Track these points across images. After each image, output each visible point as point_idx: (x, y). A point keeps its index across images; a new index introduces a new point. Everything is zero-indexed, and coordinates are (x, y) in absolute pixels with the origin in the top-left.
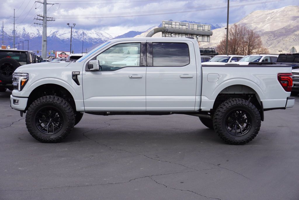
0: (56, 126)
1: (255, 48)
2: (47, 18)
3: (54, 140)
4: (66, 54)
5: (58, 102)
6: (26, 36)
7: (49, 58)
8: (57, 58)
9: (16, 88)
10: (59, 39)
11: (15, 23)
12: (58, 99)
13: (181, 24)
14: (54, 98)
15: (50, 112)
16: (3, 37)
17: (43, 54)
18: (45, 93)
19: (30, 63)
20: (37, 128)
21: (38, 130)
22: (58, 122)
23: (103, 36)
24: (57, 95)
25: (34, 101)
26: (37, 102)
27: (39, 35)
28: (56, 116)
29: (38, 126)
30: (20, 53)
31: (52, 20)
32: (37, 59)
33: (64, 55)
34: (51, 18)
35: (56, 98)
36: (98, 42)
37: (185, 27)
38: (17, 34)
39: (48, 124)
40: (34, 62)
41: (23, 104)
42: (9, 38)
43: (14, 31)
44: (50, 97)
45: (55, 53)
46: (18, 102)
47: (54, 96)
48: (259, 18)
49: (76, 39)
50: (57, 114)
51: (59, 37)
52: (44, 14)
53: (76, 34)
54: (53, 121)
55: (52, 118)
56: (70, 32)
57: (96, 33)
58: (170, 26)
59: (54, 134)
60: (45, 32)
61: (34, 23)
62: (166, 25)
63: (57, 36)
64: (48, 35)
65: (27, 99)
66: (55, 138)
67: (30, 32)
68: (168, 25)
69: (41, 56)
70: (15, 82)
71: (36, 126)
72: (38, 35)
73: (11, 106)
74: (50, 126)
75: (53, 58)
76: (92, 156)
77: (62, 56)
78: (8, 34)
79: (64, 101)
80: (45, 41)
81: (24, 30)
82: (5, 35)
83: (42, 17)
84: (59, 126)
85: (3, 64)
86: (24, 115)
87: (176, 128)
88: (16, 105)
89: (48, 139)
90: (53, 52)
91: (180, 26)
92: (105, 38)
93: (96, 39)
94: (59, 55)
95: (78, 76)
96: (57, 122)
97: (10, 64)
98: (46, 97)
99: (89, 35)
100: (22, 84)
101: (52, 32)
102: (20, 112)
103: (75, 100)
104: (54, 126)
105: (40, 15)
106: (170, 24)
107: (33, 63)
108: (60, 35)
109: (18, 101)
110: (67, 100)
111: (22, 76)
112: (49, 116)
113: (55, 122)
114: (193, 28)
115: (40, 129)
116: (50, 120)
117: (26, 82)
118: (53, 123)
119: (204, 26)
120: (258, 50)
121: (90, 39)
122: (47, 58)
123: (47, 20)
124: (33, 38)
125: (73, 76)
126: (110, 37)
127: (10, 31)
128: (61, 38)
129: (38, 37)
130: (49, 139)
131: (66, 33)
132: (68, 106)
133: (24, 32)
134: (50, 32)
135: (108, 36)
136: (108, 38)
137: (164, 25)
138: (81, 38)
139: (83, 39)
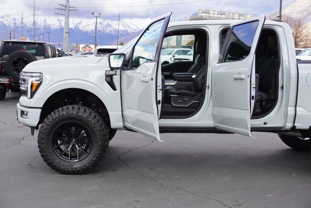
0: (82, 149)
1: (303, 40)
2: (70, 7)
3: (79, 170)
4: (90, 47)
5: (85, 116)
6: (47, 27)
7: (71, 51)
8: (81, 51)
9: (25, 93)
10: (82, 30)
11: (35, 14)
12: (85, 111)
13: (220, 13)
14: (79, 109)
15: (73, 128)
16: (22, 29)
17: (66, 47)
18: (66, 100)
19: (48, 57)
20: (54, 152)
21: (56, 156)
22: (85, 144)
23: (130, 28)
24: (83, 105)
25: (49, 113)
26: (54, 115)
27: (61, 27)
28: (82, 134)
29: (56, 149)
30: (37, 45)
31: (75, 10)
32: (57, 53)
33: (88, 48)
34: (73, 7)
35: (82, 110)
36: (124, 34)
37: (225, 17)
38: (37, 25)
39: (71, 146)
40: (54, 56)
41: (34, 118)
42: (29, 30)
43: (35, 22)
44: (73, 108)
45: (77, 46)
46: (27, 115)
47: (78, 106)
48: (303, 7)
49: (101, 31)
50: (83, 131)
51: (82, 29)
52: (66, 4)
53: (100, 26)
54: (78, 142)
55: (75, 137)
56: (94, 23)
57: (122, 25)
58: (207, 15)
59: (79, 161)
60: (67, 23)
61: (56, 13)
62: (203, 14)
63: (81, 27)
64: (70, 26)
65: (40, 110)
66: (80, 168)
67: (51, 24)
68: (205, 14)
69: (62, 50)
70: (23, 86)
71: (53, 150)
72: (59, 27)
73: (18, 119)
74: (73, 149)
75: (75, 51)
76: (137, 201)
77: (85, 49)
78: (28, 25)
79: (93, 113)
80: (67, 33)
81: (45, 21)
82: (25, 27)
83: (64, 6)
84: (85, 150)
85: (16, 59)
86: (37, 132)
87: (246, 148)
88: (24, 118)
89: (69, 169)
90: (75, 45)
91: (218, 15)
92: (131, 29)
93: (122, 31)
94: (82, 48)
95: (114, 76)
96: (82, 144)
97: (23, 59)
98: (68, 108)
99: (115, 26)
100: (34, 89)
101: (75, 23)
102: (30, 128)
103: (109, 113)
104: (79, 150)
105: (62, 5)
106: (207, 13)
107: (52, 57)
108: (83, 27)
109: (27, 112)
110: (97, 112)
111: (32, 76)
112: (72, 135)
113: (80, 144)
114: (233, 17)
115: (58, 155)
116: (73, 141)
117: (39, 86)
118: (77, 146)
119: (246, 15)
120: (306, 43)
121: (116, 31)
122: (69, 51)
123: (69, 9)
124: (55, 30)
125: (107, 76)
126: (137, 28)
127: (30, 22)
128: (84, 30)
129: (60, 29)
130: (72, 169)
131: (89, 25)
132: (98, 121)
133: (45, 23)
134: (73, 23)
135: (135, 28)
136: (135, 30)
137: (200, 14)
138: (106, 30)
139: (108, 31)
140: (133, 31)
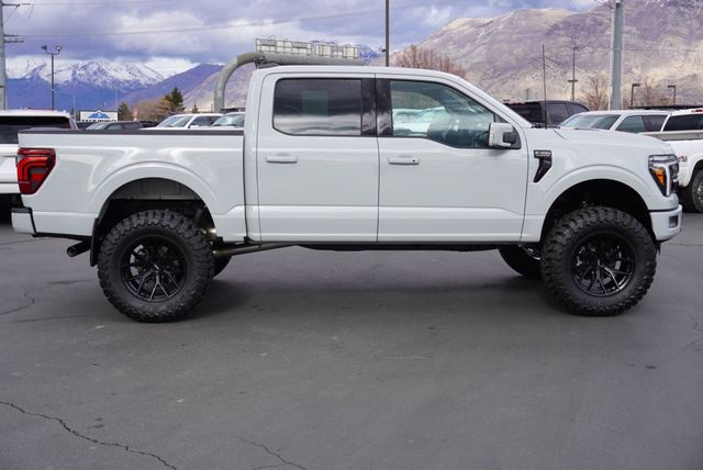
2: (5, 36)
10: (47, 82)
13: (296, 46)
23: (143, 76)
31: (17, 42)
34: (12, 36)
36: (132, 88)
37: (304, 51)
49: (84, 83)
51: (46, 79)
53: (83, 72)
56: (70, 68)
57: (128, 70)
58: (272, 49)
60: (1, 67)
62: (263, 47)
63: (43, 77)
68: (268, 47)
91: (294, 49)
92: (146, 79)
93: (128, 82)
99: (113, 73)
101: (30, 69)
106: (272, 46)
108: (48, 75)
114: (321, 53)
119: (345, 49)
121: (116, 82)
123: (4, 40)
126: (157, 77)
135: (153, 76)
136: (154, 80)
137: (258, 48)
138: (95, 80)
139: (99, 82)
140: (149, 83)
